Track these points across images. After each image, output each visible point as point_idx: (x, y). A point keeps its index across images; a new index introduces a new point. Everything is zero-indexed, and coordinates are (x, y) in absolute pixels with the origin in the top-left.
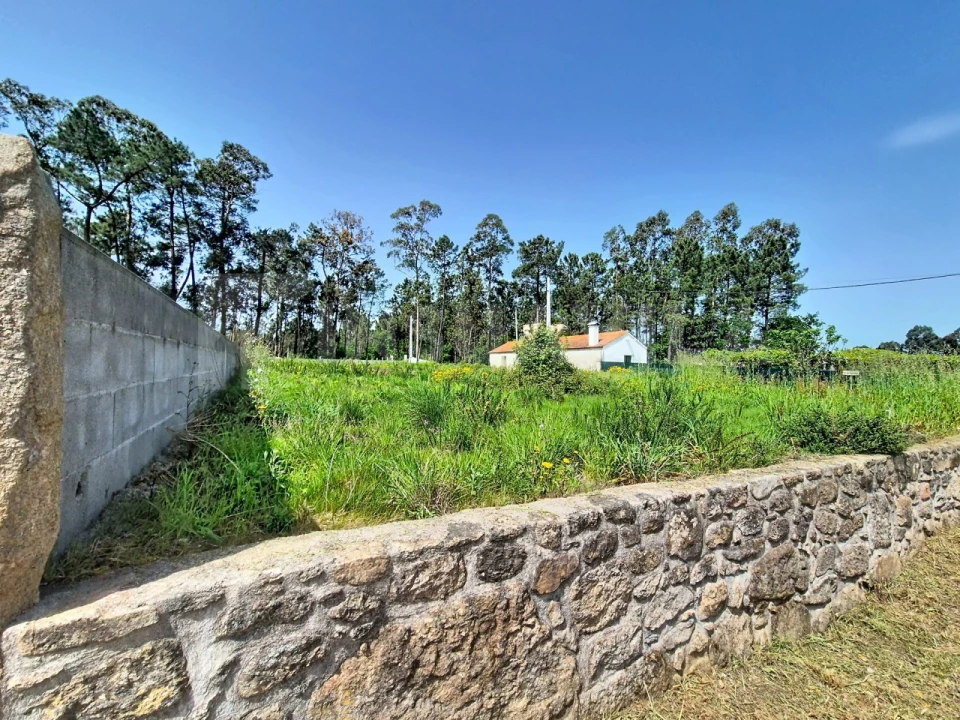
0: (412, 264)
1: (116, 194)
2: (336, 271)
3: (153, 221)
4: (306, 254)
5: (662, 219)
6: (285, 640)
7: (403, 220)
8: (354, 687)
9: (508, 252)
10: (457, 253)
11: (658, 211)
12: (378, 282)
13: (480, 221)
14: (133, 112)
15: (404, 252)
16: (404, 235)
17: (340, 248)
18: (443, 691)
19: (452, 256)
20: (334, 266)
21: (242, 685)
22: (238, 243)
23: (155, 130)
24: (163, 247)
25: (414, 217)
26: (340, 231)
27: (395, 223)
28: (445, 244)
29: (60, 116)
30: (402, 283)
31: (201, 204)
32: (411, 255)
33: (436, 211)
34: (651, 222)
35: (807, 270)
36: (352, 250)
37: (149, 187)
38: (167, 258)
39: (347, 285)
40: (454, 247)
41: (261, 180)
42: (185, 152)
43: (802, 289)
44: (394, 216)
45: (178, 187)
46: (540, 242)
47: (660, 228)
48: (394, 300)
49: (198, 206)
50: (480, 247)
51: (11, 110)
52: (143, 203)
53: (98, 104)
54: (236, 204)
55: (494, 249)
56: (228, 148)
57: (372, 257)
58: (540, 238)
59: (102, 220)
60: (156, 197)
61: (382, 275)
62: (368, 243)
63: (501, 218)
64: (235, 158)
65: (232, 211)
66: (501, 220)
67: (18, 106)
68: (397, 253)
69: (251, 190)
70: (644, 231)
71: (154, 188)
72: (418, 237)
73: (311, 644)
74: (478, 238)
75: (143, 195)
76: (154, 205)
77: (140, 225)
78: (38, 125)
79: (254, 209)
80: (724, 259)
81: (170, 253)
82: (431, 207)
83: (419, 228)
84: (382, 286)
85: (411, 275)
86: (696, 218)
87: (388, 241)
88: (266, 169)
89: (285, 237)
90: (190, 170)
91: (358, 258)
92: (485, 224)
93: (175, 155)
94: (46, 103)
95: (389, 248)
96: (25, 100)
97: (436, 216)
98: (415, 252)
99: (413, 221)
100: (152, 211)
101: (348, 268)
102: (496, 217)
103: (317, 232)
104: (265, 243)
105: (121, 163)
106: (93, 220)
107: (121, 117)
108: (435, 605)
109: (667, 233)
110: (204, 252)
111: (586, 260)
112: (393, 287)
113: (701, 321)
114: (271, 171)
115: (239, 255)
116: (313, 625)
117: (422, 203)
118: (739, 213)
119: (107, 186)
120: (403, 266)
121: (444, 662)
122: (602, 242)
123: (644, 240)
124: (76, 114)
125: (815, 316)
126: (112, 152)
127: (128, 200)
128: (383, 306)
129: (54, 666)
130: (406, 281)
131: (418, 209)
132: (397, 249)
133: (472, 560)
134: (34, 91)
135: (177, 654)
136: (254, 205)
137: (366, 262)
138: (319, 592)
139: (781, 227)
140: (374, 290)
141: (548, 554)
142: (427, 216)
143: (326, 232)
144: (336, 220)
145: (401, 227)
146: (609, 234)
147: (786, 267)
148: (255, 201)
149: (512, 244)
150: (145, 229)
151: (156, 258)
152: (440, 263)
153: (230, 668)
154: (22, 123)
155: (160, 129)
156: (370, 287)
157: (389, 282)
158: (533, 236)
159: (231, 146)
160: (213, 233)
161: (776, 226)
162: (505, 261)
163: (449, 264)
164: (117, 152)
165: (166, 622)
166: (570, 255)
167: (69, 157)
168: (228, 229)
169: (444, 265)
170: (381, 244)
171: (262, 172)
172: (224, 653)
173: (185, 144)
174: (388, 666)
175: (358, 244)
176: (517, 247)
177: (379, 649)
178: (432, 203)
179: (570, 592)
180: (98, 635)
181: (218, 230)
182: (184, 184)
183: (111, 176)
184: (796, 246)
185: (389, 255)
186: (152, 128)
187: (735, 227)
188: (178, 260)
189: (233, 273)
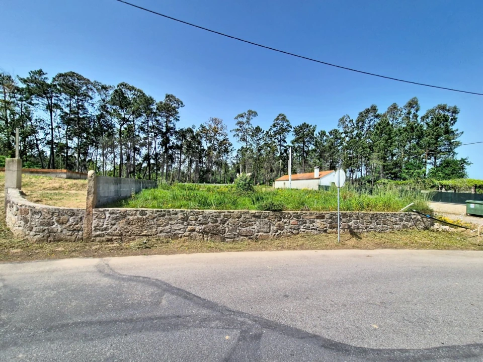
0: (244, 140)
1: (130, 119)
2: (211, 144)
3: (142, 129)
4: (199, 138)
5: (374, 109)
6: (114, 216)
7: (240, 119)
8: (122, 222)
9: (289, 132)
10: (264, 134)
11: (371, 105)
12: (230, 149)
13: (276, 117)
14: (135, 87)
15: (240, 134)
16: (240, 127)
17: (213, 134)
18: (134, 226)
19: (261, 135)
20: (211, 142)
21: (110, 219)
22: (172, 135)
23: (142, 93)
24: (145, 139)
25: (245, 118)
26: (213, 126)
27: (236, 121)
28: (258, 130)
29: (111, 92)
30: (240, 148)
31: (159, 120)
32: (244, 135)
33: (255, 114)
34: (367, 111)
35: (462, 133)
36: (218, 135)
37: (140, 115)
38: (146, 143)
39: (216, 150)
40: (262, 131)
41: (180, 108)
42: (152, 100)
43: (458, 144)
44: (236, 118)
45: (150, 114)
46: (305, 126)
47: (372, 114)
48: (237, 156)
49: (157, 121)
50: (275, 130)
51: (96, 92)
52: (138, 122)
53: (124, 85)
54: (171, 119)
55: (282, 131)
56: (168, 96)
57: (227, 137)
58: (304, 125)
59: (126, 129)
60: (143, 119)
61: (231, 145)
62: (225, 131)
63: (285, 115)
64: (170, 100)
65: (170, 122)
66: (285, 117)
67: (98, 90)
68: (238, 135)
69: (177, 113)
70: (362, 116)
71: (142, 115)
72: (247, 127)
73: (117, 217)
74: (274, 126)
75: (138, 119)
76: (142, 122)
77: (137, 130)
78: (104, 96)
79: (178, 120)
80: (406, 129)
81: (147, 141)
82: (253, 112)
83: (248, 122)
84: (232, 150)
85: (244, 145)
86: (395, 107)
87: (233, 130)
88: (182, 103)
89: (190, 131)
90: (154, 107)
91: (221, 138)
92: (277, 119)
93: (149, 101)
94: (107, 88)
95: (234, 133)
96: (100, 87)
97: (255, 116)
98: (246, 134)
99: (245, 120)
100: (142, 124)
101: (216, 143)
102: (283, 115)
103: (203, 127)
104: (182, 134)
105: (131, 107)
106: (123, 129)
107: (132, 89)
108: (133, 217)
109: (377, 116)
110: (159, 140)
111: (331, 133)
112: (236, 151)
113: (391, 164)
114: (184, 104)
115: (173, 140)
116: (117, 215)
117: (248, 111)
118: (419, 103)
119: (127, 116)
120: (240, 140)
121: (134, 223)
122: (338, 123)
123: (363, 121)
124: (116, 91)
125: (466, 159)
126: (128, 104)
127: (133, 121)
128: (232, 159)
129: (96, 212)
130: (242, 147)
131: (247, 114)
132: (238, 133)
133: (138, 212)
134: (103, 84)
135: (105, 214)
136: (178, 118)
137: (224, 140)
138: (118, 212)
139: (447, 108)
140: (228, 152)
141: (151, 214)
142: (251, 117)
143: (207, 128)
144: (211, 122)
145: (239, 123)
146: (342, 119)
147: (447, 132)
148: (179, 117)
149: (291, 128)
150: (139, 132)
151: (143, 143)
152: (256, 139)
153: (109, 217)
154: (100, 96)
155: (144, 92)
156: (226, 151)
157: (234, 148)
158: (300, 124)
159: (169, 96)
160: (162, 132)
161: (443, 108)
162: (287, 136)
163: (260, 139)
164: (129, 104)
165: (104, 211)
166: (321, 131)
167: (114, 107)
168: (168, 129)
169: (258, 140)
170: (231, 131)
171: (181, 105)
172: (109, 215)
173: (152, 97)
174: (126, 221)
175: (221, 132)
176: (292, 130)
177: (125, 219)
178: (253, 110)
179: (155, 220)
180: (99, 211)
181: (164, 130)
182: (152, 113)
183: (128, 113)
184: (455, 120)
185: (234, 136)
186: (141, 92)
187: (417, 111)
188: (150, 144)
189: (171, 148)
